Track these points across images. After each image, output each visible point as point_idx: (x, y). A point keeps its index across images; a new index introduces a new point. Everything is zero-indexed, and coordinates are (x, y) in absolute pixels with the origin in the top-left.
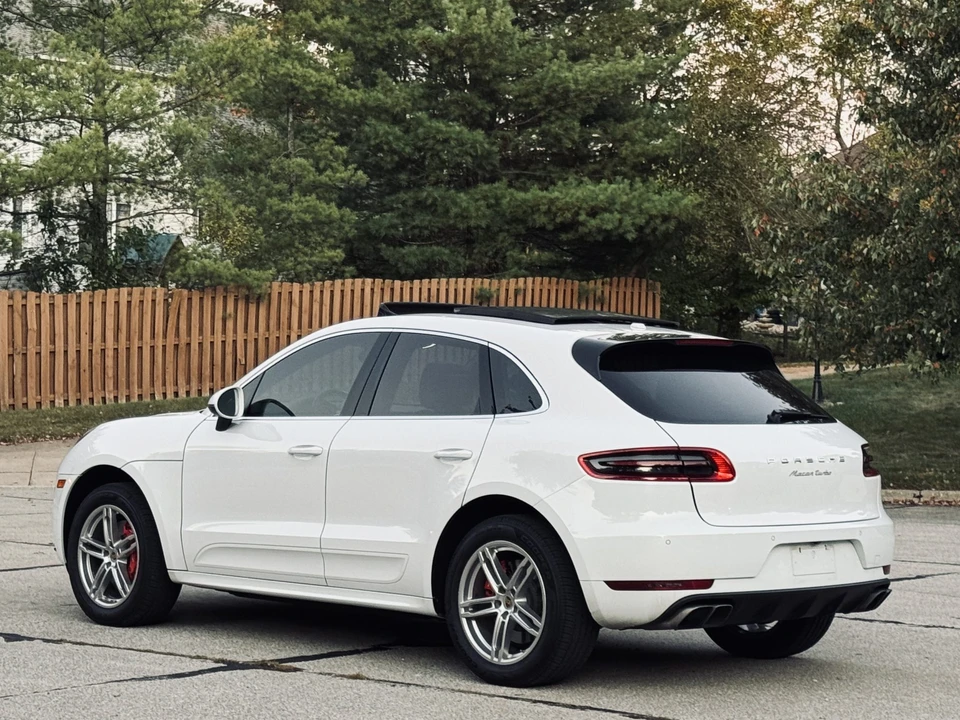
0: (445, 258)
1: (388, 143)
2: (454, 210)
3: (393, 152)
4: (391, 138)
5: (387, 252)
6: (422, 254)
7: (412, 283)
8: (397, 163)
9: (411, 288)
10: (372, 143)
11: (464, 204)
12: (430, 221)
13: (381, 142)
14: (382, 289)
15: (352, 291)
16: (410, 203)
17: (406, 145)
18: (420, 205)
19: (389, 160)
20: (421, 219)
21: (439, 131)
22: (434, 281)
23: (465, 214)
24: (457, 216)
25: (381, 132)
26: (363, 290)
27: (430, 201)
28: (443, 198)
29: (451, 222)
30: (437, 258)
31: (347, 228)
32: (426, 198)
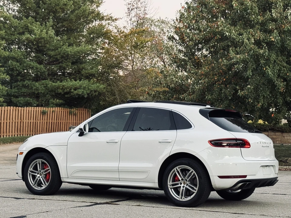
0: (31, 101)
1: (16, 68)
2: (34, 88)
3: (17, 70)
4: (16, 66)
5: (14, 99)
6: (24, 100)
7: (24, 108)
8: (18, 73)
9: (24, 110)
10: (11, 67)
11: (37, 86)
12: (27, 91)
13: (14, 67)
14: (16, 110)
15: (7, 110)
16: (21, 85)
17: (21, 68)
18: (24, 86)
19: (15, 73)
20: (24, 90)
21: (31, 65)
22: (28, 108)
23: (37, 89)
24: (35, 89)
25: (14, 64)
26: (10, 110)
27: (27, 85)
28: (31, 84)
29: (33, 91)
30: (29, 102)
31: (4, 92)
32: (26, 84)
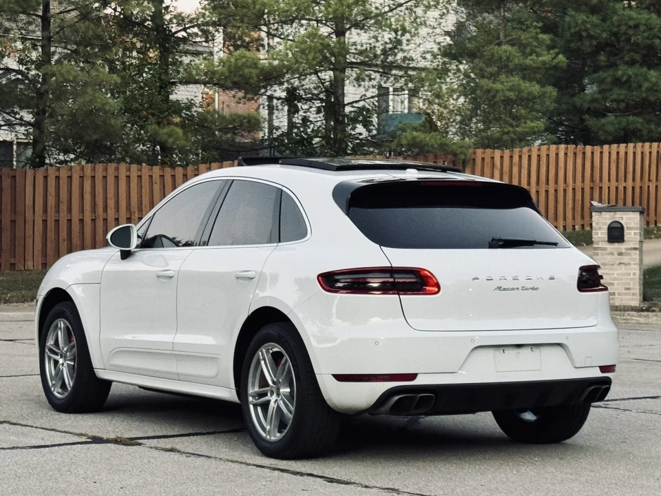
0: (639, 126)
1: (586, 30)
2: (646, 85)
3: (590, 37)
4: (589, 26)
5: (591, 122)
6: (620, 123)
7: (602, 148)
8: (596, 46)
9: (601, 153)
10: (573, 30)
11: (654, 80)
12: (626, 95)
13: (580, 29)
14: (575, 154)
15: (548, 155)
16: (609, 80)
17: (603, 31)
18: (617, 82)
19: (587, 46)
20: (618, 93)
21: (631, 18)
22: (631, 145)
23: (655, 88)
24: (648, 90)
25: (579, 22)
26: (557, 154)
27: (624, 79)
28: (636, 75)
29: (644, 95)
30: (631, 127)
31: (548, 103)
32: (622, 76)
